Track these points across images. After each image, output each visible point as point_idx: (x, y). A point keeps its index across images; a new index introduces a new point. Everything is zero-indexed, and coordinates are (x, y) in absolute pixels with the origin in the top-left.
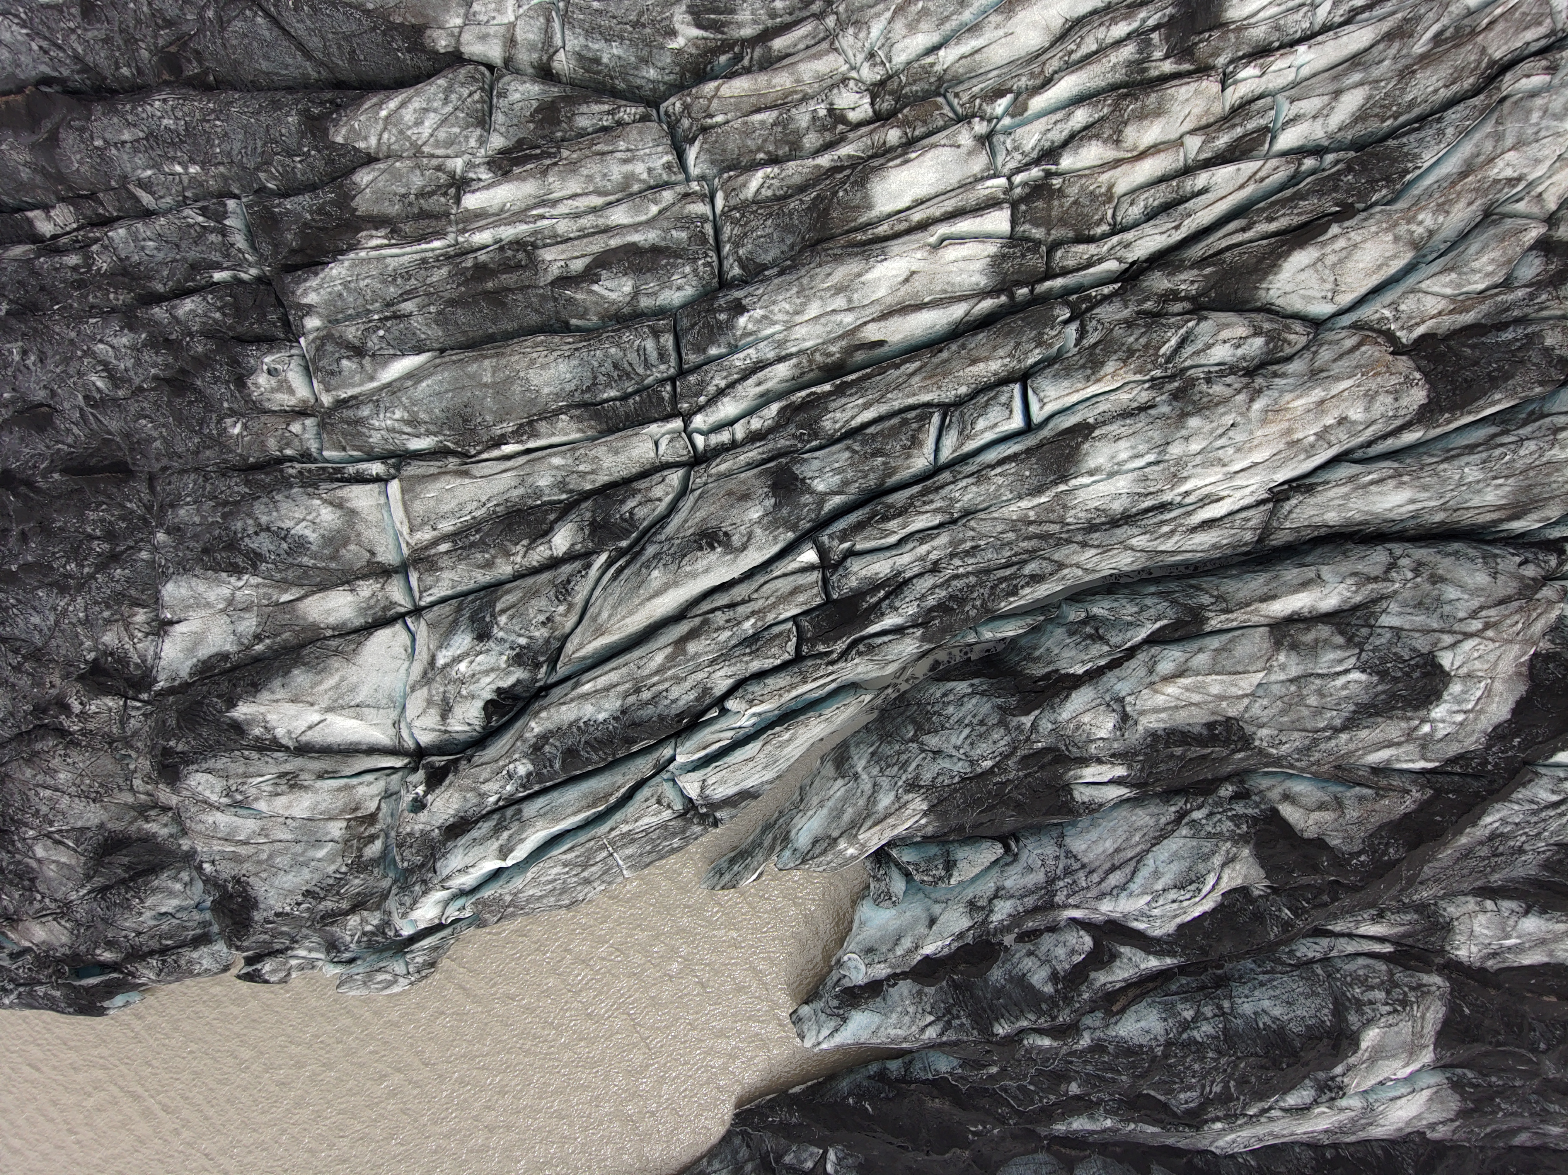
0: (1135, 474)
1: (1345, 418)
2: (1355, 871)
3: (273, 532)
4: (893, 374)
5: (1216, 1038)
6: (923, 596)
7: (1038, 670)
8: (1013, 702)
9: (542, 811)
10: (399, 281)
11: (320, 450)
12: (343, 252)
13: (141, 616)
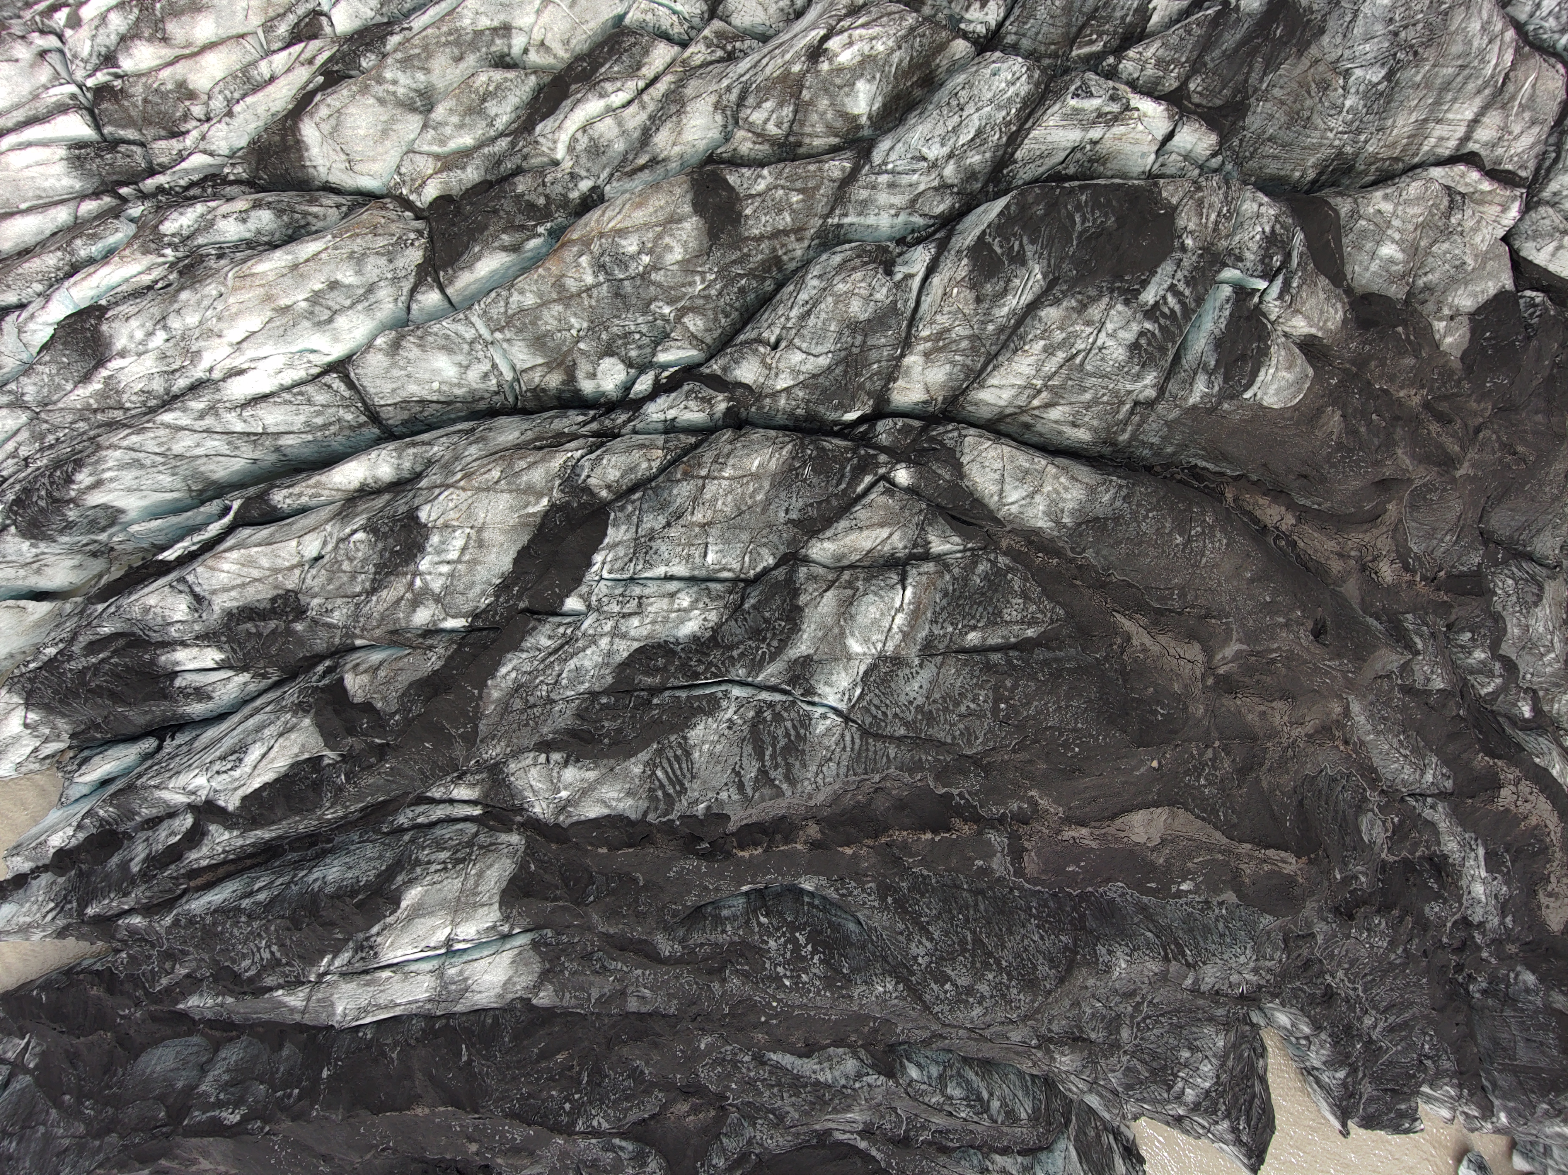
0: (154, 354)
1: (336, 282)
2: (392, 731)
5: (261, 904)
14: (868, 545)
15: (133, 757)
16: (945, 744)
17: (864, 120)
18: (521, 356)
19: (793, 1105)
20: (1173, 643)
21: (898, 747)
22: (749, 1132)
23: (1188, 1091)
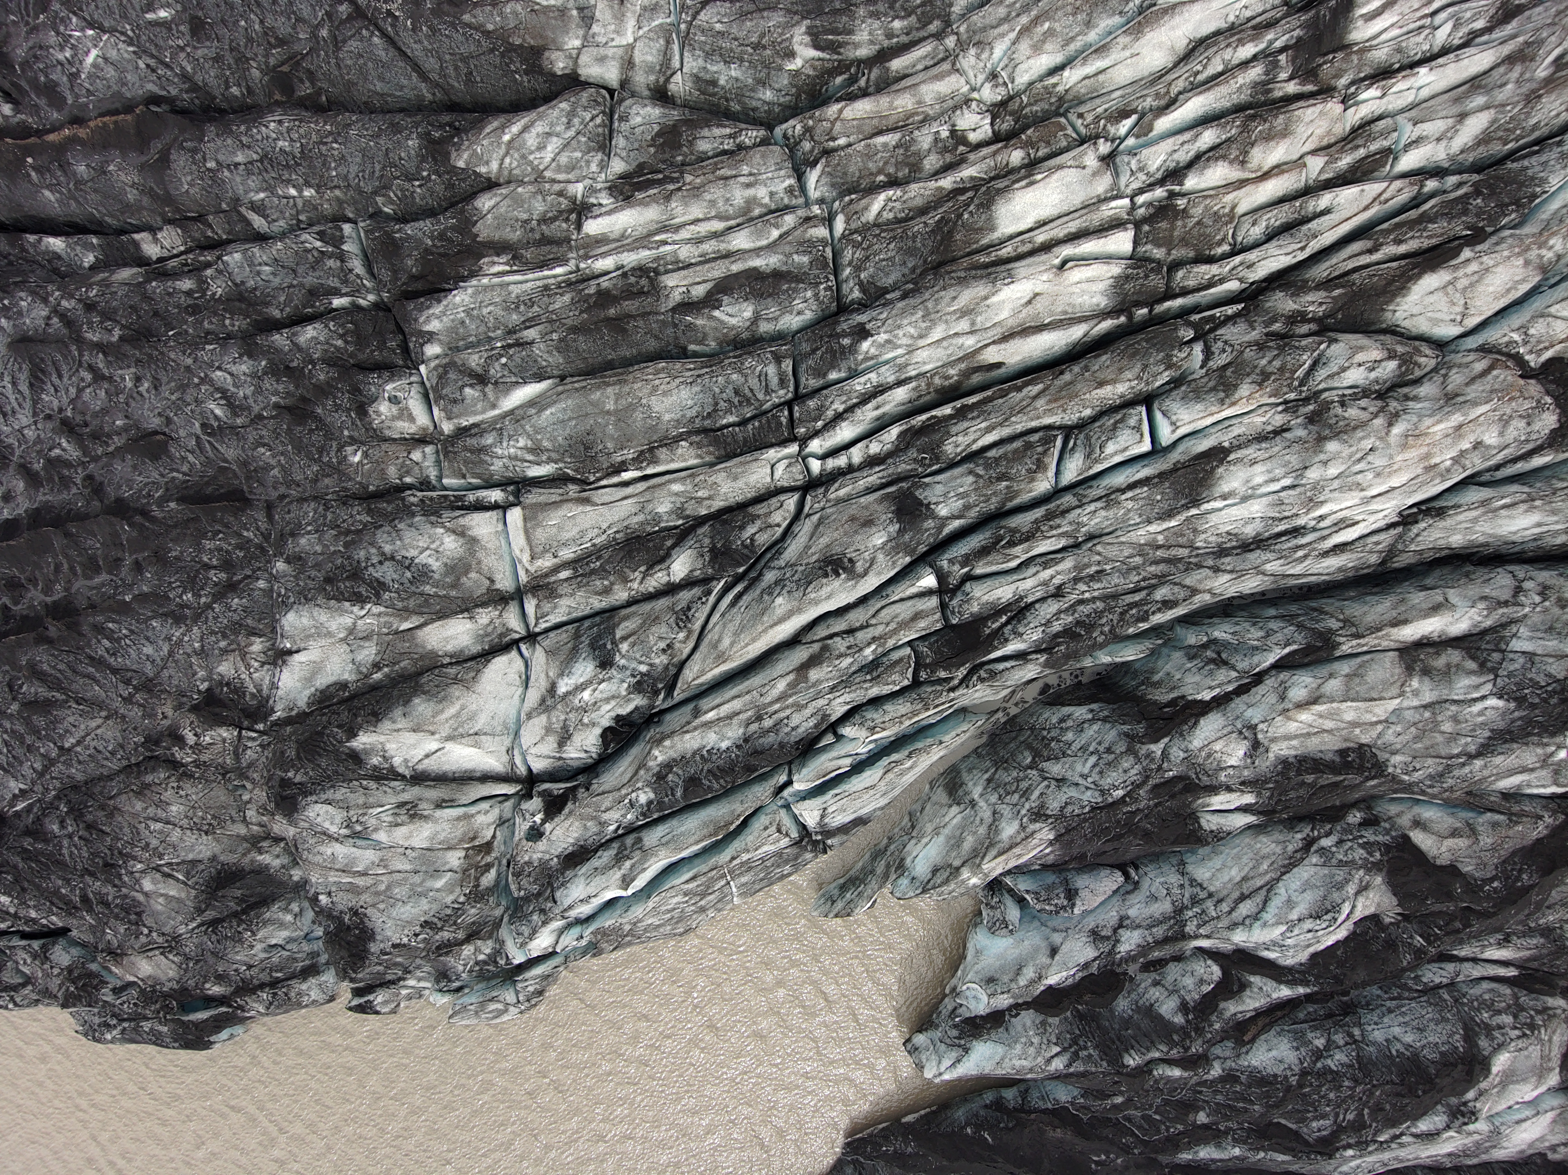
0: (1270, 498)
1: (1480, 443)
2: (1488, 897)
3: (398, 562)
4: (1015, 397)
5: (1351, 1066)
6: (1049, 621)
7: (1163, 696)
8: (1140, 729)
9: (664, 840)
10: (522, 308)
11: (440, 478)
12: (464, 279)
13: (257, 646)
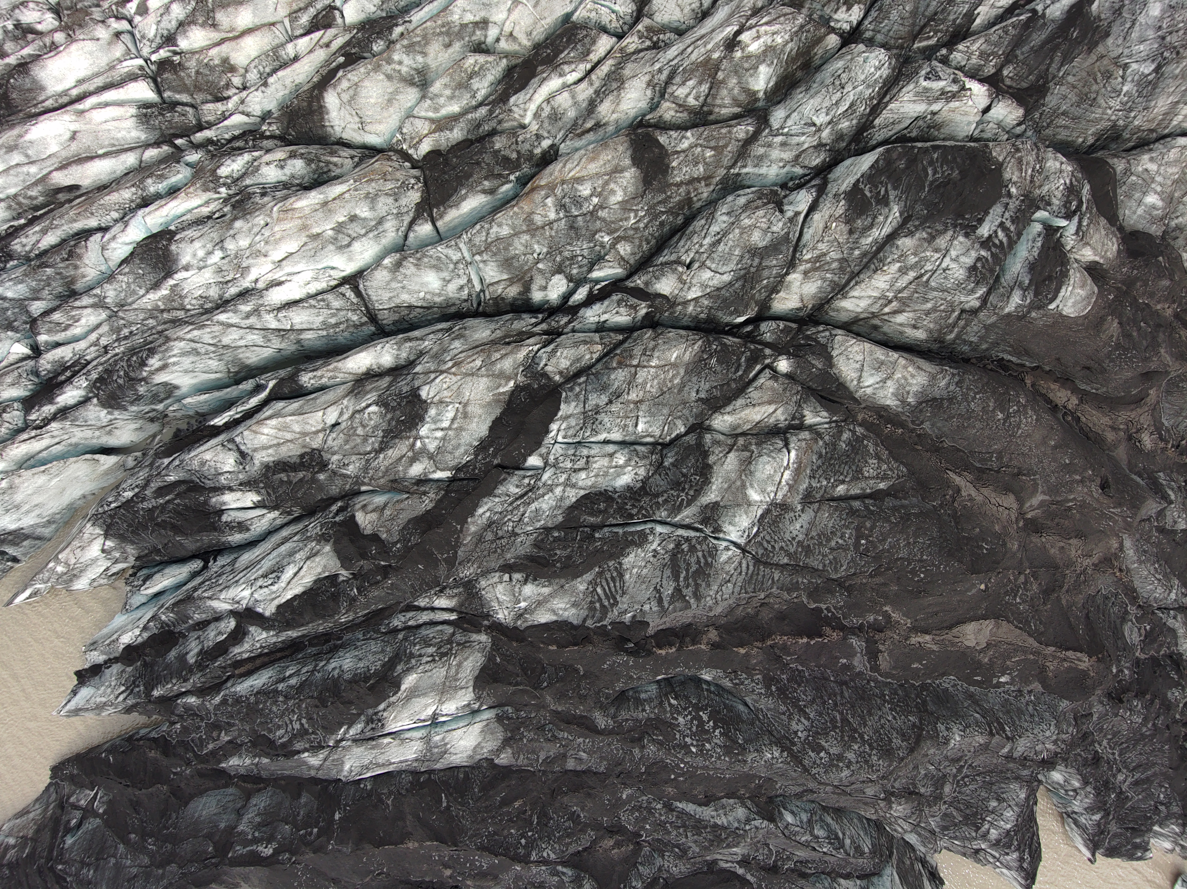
0: (214, 267)
1: (355, 216)
2: (396, 556)
5: (294, 687)
14: (758, 418)
15: (184, 575)
16: (817, 570)
17: (761, 95)
18: (492, 273)
19: (695, 842)
20: (993, 495)
21: (782, 572)
22: (659, 862)
23: (992, 831)
